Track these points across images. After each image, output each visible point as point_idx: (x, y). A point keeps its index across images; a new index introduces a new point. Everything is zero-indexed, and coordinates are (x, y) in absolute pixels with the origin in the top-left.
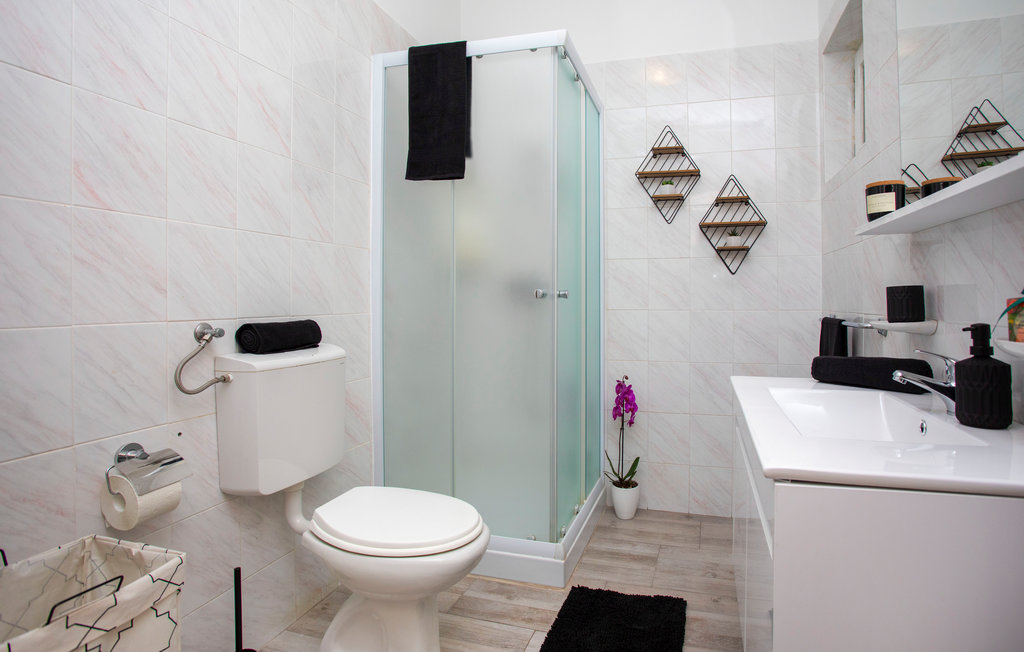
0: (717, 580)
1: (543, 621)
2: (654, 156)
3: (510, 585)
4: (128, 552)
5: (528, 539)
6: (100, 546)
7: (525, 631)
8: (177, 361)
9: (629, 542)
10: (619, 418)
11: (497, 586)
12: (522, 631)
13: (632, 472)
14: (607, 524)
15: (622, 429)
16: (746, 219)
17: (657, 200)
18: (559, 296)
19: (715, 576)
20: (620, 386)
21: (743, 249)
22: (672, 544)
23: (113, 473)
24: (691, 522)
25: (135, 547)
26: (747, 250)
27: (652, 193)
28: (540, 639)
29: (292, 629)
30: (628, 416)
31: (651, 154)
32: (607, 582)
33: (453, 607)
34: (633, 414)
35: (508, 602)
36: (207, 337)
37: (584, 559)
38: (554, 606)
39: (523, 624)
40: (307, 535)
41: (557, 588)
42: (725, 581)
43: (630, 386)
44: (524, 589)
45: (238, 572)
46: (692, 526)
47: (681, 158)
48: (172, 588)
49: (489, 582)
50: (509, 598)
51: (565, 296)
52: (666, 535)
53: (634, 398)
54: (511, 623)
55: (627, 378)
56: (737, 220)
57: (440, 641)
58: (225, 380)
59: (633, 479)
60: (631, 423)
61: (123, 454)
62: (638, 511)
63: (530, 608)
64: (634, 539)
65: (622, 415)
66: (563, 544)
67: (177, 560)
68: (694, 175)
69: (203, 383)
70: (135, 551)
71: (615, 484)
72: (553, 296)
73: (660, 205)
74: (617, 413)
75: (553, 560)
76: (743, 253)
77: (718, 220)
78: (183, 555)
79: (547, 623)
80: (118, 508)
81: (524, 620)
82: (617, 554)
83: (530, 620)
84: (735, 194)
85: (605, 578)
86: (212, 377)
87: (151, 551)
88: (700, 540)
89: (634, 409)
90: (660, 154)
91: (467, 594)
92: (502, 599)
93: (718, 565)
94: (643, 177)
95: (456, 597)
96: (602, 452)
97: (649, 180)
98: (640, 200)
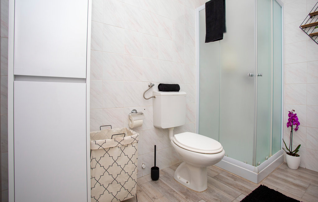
1: (246, 191)
2: (311, 17)
3: (236, 177)
4: (130, 132)
5: (244, 162)
6: (127, 130)
7: (239, 193)
8: (144, 91)
9: (292, 178)
10: (290, 127)
11: (231, 175)
12: (237, 192)
13: (297, 150)
14: (282, 168)
15: (292, 131)
17: (312, 36)
18: (258, 75)
20: (290, 114)
23: (130, 115)
25: (132, 131)
27: (309, 33)
28: (243, 197)
29: (170, 167)
30: (294, 127)
31: (309, 17)
32: (278, 189)
33: (215, 177)
34: (297, 126)
35: (234, 181)
36: (151, 86)
37: (269, 177)
38: (252, 188)
39: (238, 190)
40: (172, 141)
41: (255, 183)
43: (296, 114)
44: (241, 179)
45: (155, 146)
48: (135, 141)
49: (229, 173)
50: (235, 180)
51: (261, 75)
52: (314, 181)
53: (297, 119)
54: (234, 188)
55: (294, 111)
57: (208, 184)
58: (154, 97)
59: (297, 153)
60: (296, 129)
61: (133, 112)
62: (299, 168)
63: (242, 186)
64: (295, 177)
65: (292, 126)
66: (258, 168)
67: (137, 135)
69: (150, 97)
70: (131, 132)
71: (287, 153)
72: (255, 76)
73: (314, 38)
74: (289, 125)
75: (253, 172)
78: (139, 134)
79: (248, 193)
80: (131, 123)
81: (239, 189)
82: (285, 180)
83: (241, 190)
85: (277, 187)
86: (152, 96)
87: (134, 132)
89: (298, 124)
90: (315, 15)
91: (221, 174)
92: (232, 180)
94: (304, 27)
95: (217, 174)
96: (282, 140)
97: (308, 29)
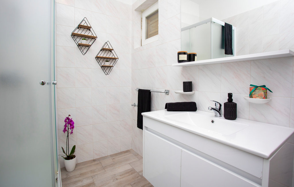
0: (118, 181)
10: (66, 132)
13: (73, 151)
15: (68, 136)
16: (110, 57)
17: (79, 45)
19: (117, 179)
20: (67, 119)
21: (110, 67)
22: (95, 174)
24: (96, 162)
26: (111, 67)
27: (77, 42)
30: (70, 131)
31: (77, 27)
34: (72, 129)
42: (121, 179)
46: (98, 164)
47: (88, 31)
52: (91, 171)
55: (70, 116)
56: (108, 56)
59: (73, 154)
60: (72, 133)
68: (94, 38)
71: (66, 159)
73: (80, 47)
74: (65, 130)
76: (109, 68)
77: (101, 56)
84: (107, 47)
88: (104, 168)
90: (81, 28)
93: (115, 175)
94: (73, 35)
97: (76, 37)
98: (72, 44)
